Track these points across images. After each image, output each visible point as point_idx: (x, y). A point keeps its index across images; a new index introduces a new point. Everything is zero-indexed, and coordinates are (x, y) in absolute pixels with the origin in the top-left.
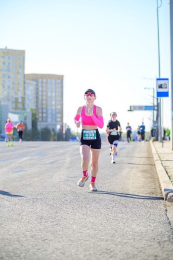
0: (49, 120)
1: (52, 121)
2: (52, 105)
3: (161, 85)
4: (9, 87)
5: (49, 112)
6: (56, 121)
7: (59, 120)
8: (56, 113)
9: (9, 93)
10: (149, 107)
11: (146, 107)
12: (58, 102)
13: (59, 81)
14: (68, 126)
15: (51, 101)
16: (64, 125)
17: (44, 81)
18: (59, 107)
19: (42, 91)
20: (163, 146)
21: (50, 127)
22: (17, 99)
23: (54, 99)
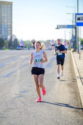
0: (3, 32)
1: (5, 33)
2: (5, 22)
3: (79, 18)
5: (3, 27)
6: (7, 33)
7: (9, 32)
8: (7, 28)
10: (70, 26)
11: (68, 26)
12: (8, 21)
13: (9, 6)
14: (16, 37)
15: (4, 19)
16: (13, 36)
18: (10, 23)
20: (80, 59)
21: (4, 38)
23: (6, 18)
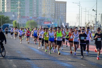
2: (61, 15)
4: (49, 10)
9: (49, 12)
17: (58, 4)
18: (64, 16)
19: (57, 9)
22: (52, 14)
23: (62, 12)
